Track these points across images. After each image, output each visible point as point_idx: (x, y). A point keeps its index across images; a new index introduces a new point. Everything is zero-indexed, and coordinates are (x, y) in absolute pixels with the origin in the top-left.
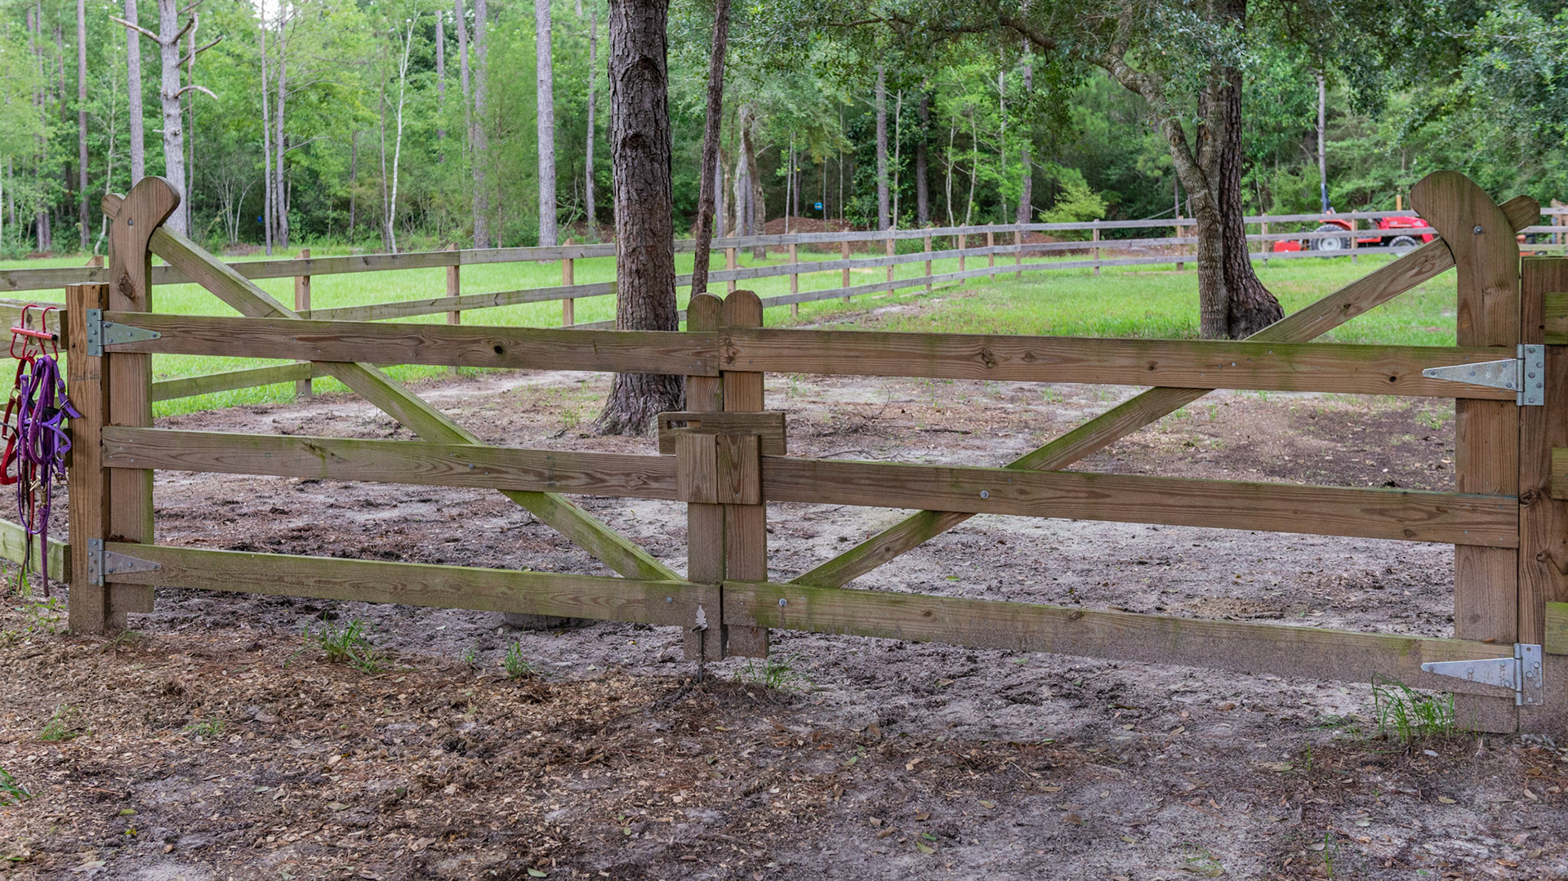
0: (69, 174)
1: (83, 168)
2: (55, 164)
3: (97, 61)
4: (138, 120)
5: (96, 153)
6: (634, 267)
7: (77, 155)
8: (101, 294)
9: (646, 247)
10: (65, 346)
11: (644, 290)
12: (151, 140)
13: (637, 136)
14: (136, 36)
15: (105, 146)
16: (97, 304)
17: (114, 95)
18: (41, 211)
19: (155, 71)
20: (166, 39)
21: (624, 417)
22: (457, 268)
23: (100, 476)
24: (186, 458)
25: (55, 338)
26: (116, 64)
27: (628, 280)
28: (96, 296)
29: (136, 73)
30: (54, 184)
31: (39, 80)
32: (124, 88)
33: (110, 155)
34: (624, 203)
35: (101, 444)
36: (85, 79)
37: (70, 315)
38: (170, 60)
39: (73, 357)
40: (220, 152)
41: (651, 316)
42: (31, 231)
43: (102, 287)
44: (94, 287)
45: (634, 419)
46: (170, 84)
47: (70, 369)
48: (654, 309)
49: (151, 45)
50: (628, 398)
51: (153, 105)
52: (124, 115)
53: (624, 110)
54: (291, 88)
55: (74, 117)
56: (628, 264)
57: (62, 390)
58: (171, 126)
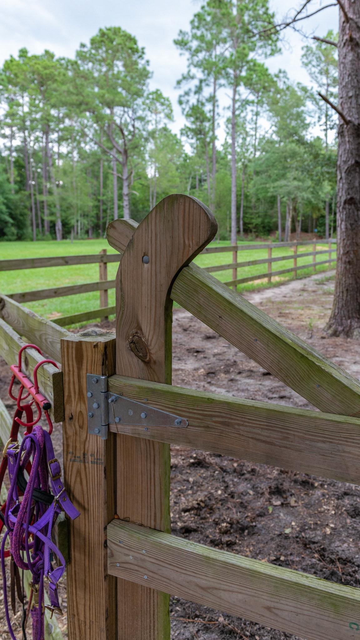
0: (98, 217)
1: (101, 215)
2: (93, 213)
3: (105, 186)
4: (116, 201)
5: (105, 211)
6: (347, 260)
7: (99, 211)
8: (105, 354)
9: (353, 251)
10: (60, 417)
11: (351, 270)
12: (120, 207)
13: (352, 199)
14: (116, 177)
15: (107, 209)
16: (100, 368)
17: (110, 195)
18: (89, 227)
19: (121, 188)
20: (125, 177)
21: (340, 329)
22: (236, 252)
23: (104, 585)
24: (222, 594)
25: (47, 407)
26: (111, 186)
27: (343, 266)
28: (99, 357)
29: (116, 189)
30: (93, 219)
31: (90, 191)
32: (112, 193)
33: (108, 211)
34: (344, 230)
35: (106, 546)
36: (102, 190)
37: (66, 378)
38: (125, 184)
39: (70, 432)
40: (138, 211)
41: (354, 282)
42: (87, 232)
43: (106, 345)
44: (96, 346)
45: (345, 330)
46: (125, 191)
47: (66, 446)
48: (356, 279)
49: (120, 179)
50: (342, 320)
51: (120, 197)
52: (112, 200)
53: (346, 186)
54: (157, 193)
55: (99, 201)
56: (344, 259)
57: (57, 475)
58: (125, 203)
